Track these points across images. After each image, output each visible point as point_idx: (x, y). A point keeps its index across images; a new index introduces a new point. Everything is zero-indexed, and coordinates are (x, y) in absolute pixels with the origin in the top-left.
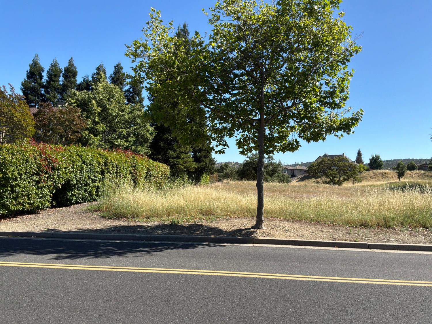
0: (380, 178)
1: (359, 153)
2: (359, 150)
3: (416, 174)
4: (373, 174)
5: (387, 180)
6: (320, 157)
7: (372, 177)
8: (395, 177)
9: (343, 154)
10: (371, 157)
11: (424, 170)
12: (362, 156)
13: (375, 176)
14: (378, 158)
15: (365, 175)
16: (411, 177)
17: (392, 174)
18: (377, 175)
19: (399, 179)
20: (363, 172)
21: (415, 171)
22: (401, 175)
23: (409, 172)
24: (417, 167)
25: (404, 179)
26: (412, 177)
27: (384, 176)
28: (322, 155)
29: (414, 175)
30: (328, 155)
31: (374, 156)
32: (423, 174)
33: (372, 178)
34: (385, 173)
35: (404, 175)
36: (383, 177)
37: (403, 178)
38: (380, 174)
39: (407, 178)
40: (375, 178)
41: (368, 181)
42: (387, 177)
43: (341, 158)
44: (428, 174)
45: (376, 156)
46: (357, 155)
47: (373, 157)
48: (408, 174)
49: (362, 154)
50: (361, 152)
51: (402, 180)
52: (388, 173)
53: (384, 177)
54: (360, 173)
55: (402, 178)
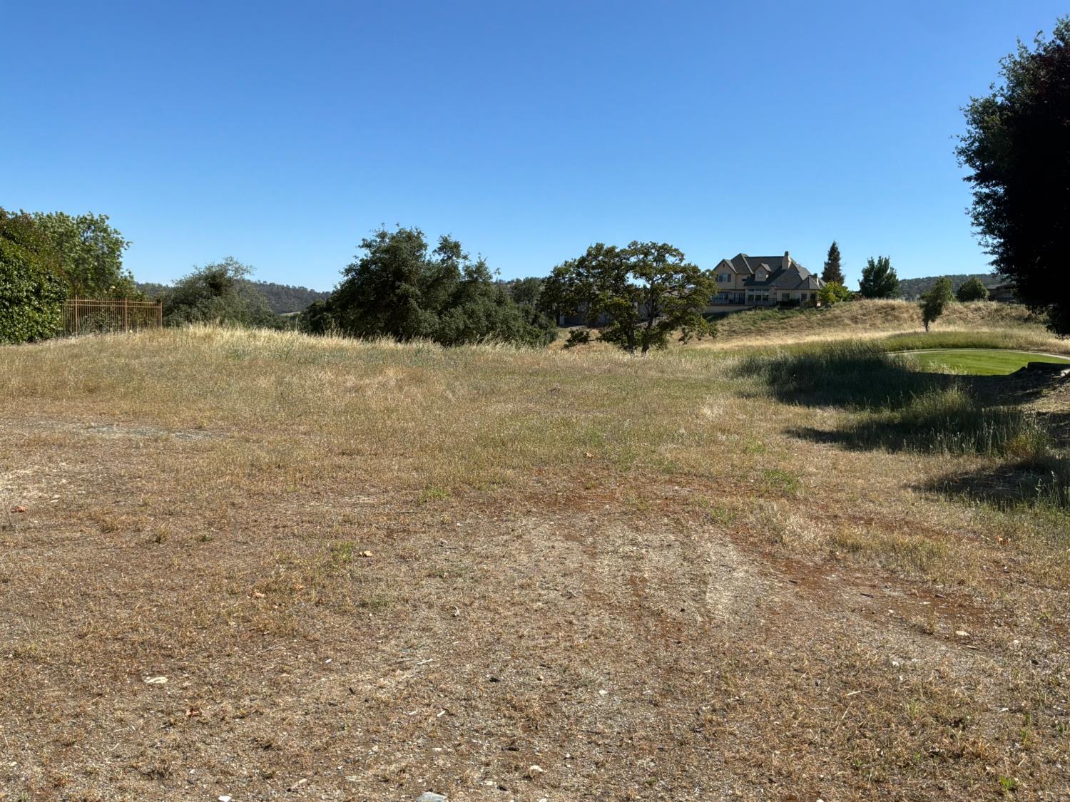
0: (878, 322)
1: (834, 254)
2: (834, 245)
3: (976, 310)
4: (860, 312)
5: (894, 328)
6: (723, 263)
9: (787, 254)
10: (866, 265)
11: (999, 300)
12: (841, 262)
13: (864, 315)
14: (884, 265)
15: (838, 312)
16: (961, 319)
17: (911, 311)
18: (870, 313)
19: (926, 326)
20: (836, 304)
21: (976, 301)
22: (931, 311)
23: (958, 306)
24: (988, 293)
25: (941, 325)
26: (965, 320)
27: (888, 315)
28: (729, 257)
29: (971, 315)
30: (747, 258)
32: (997, 310)
33: (856, 322)
34: (893, 308)
35: (940, 313)
36: (887, 320)
37: (938, 321)
38: (879, 310)
39: (949, 322)
40: (864, 322)
45: (880, 261)
47: (871, 263)
50: (839, 250)
55: (933, 321)
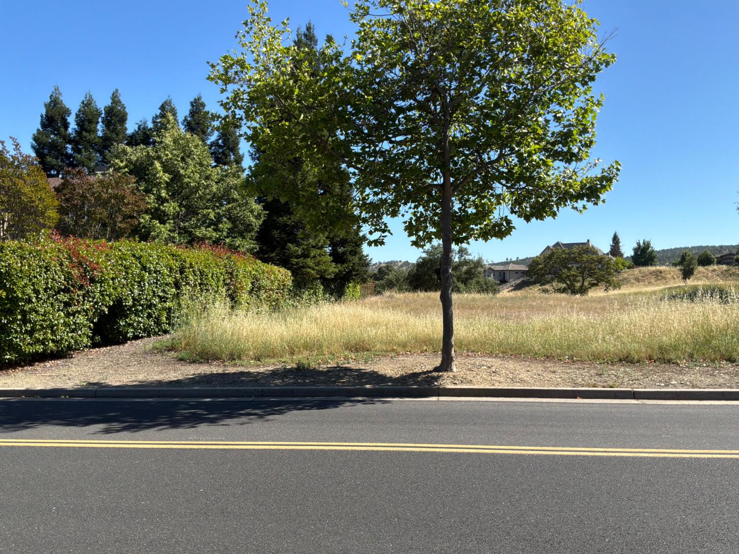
0: (653, 280)
1: (616, 239)
2: (615, 234)
4: (640, 275)
6: (548, 248)
7: (637, 280)
8: (678, 277)
9: (588, 241)
10: (636, 246)
11: (727, 264)
12: (620, 244)
13: (643, 277)
14: (647, 245)
15: (625, 275)
17: (672, 273)
18: (646, 275)
20: (623, 270)
21: (712, 266)
22: (687, 274)
24: (716, 260)
25: (693, 281)
27: (658, 276)
28: (551, 244)
29: (710, 274)
30: (562, 244)
31: (642, 244)
33: (639, 281)
34: (661, 272)
35: (693, 274)
37: (691, 279)
38: (651, 273)
39: (698, 279)
40: (644, 281)
41: (632, 287)
42: (664, 278)
43: (585, 249)
44: (734, 271)
45: (644, 243)
46: (611, 243)
47: (639, 244)
48: (700, 272)
49: (620, 241)
50: (619, 237)
51: (690, 282)
52: (665, 271)
53: (659, 278)
54: (618, 272)
55: (689, 279)
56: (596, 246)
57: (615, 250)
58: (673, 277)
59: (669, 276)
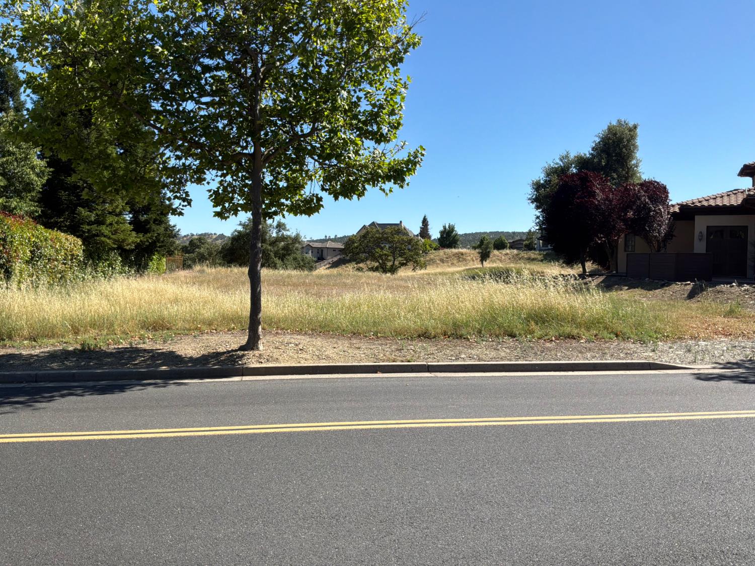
0: (455, 262)
1: (425, 222)
2: (425, 217)
3: (506, 255)
4: (444, 256)
5: (464, 265)
6: (364, 227)
7: (442, 261)
8: (476, 259)
9: (401, 222)
10: (442, 229)
11: (518, 249)
12: (429, 227)
13: (447, 258)
14: (452, 229)
15: (432, 256)
16: (499, 260)
17: (472, 256)
18: (450, 257)
19: (482, 263)
20: (430, 252)
21: (505, 250)
22: (484, 256)
23: (496, 252)
24: (508, 245)
25: (489, 263)
26: (501, 261)
27: (460, 257)
28: (367, 224)
29: (503, 257)
30: (378, 224)
31: (447, 227)
32: (517, 255)
33: (443, 262)
34: (462, 254)
35: (489, 257)
36: (460, 261)
37: (488, 261)
38: (454, 255)
39: (494, 262)
40: (447, 262)
41: (437, 267)
42: (465, 260)
43: (398, 229)
44: (523, 255)
45: (449, 226)
46: (421, 225)
47: (445, 227)
48: (494, 255)
49: (429, 223)
50: (428, 220)
51: (487, 264)
52: (466, 254)
53: (461, 259)
54: (426, 253)
55: (486, 261)
56: (407, 227)
57: (424, 232)
58: (472, 259)
59: (469, 258)
